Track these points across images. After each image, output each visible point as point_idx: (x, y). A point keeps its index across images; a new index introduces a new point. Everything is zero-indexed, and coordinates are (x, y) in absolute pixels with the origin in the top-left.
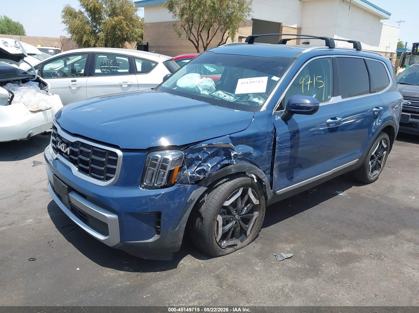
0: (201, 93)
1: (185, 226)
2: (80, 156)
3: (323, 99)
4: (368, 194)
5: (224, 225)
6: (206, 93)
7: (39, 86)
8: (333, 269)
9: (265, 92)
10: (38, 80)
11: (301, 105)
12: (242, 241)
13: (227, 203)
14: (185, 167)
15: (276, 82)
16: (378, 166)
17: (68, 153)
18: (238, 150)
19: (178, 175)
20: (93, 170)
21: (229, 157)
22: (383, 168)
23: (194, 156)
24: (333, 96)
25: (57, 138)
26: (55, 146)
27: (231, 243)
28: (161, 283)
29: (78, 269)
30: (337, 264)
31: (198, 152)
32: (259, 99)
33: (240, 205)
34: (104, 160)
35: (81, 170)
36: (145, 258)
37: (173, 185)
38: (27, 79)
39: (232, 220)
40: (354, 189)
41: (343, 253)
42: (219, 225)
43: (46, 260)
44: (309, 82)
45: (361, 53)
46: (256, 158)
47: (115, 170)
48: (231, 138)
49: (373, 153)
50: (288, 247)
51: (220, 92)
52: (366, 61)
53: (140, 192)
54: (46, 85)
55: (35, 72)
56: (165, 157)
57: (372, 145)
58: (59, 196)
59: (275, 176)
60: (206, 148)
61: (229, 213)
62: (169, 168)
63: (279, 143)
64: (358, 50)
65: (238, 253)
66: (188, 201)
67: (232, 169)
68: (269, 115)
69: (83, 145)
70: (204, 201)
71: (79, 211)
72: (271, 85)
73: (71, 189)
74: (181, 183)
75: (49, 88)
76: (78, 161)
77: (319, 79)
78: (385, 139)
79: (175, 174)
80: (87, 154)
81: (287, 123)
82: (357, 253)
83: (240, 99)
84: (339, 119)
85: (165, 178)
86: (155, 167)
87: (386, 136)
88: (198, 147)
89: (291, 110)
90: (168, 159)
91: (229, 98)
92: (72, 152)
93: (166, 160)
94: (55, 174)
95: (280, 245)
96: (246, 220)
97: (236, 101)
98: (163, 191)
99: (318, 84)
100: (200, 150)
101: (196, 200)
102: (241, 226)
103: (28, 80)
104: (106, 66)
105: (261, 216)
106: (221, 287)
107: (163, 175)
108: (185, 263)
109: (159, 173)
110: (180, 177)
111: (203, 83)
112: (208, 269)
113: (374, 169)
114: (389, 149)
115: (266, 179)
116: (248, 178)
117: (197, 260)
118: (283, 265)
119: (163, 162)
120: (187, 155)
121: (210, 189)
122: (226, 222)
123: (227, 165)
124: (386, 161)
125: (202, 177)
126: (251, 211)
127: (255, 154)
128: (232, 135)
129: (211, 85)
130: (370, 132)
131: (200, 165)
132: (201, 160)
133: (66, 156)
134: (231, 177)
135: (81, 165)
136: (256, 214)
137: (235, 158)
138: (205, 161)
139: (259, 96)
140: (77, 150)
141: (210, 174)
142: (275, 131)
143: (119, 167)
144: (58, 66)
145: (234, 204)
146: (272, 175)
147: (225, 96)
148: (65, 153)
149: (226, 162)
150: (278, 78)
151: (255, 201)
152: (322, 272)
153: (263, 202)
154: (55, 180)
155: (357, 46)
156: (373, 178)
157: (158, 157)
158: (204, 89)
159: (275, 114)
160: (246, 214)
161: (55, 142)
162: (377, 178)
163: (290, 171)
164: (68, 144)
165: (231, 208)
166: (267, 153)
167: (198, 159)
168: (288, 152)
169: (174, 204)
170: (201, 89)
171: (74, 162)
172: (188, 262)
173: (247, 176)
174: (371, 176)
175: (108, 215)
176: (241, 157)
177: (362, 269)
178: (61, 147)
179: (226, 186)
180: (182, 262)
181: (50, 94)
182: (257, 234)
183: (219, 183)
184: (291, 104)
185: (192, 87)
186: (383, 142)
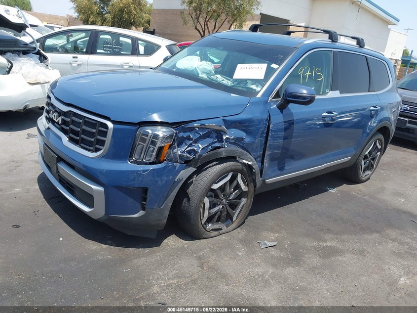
0: (200, 75)
1: (171, 204)
2: (72, 126)
3: (321, 93)
4: (358, 193)
5: (210, 208)
6: (204, 76)
7: (40, 59)
8: (315, 260)
9: (263, 78)
10: (38, 53)
11: (298, 94)
12: (227, 226)
13: (215, 186)
14: (176, 145)
15: (275, 70)
16: (370, 167)
17: (60, 123)
18: (231, 134)
19: (168, 152)
20: (83, 141)
21: (221, 140)
22: (375, 169)
23: (185, 135)
24: (331, 90)
25: (50, 107)
26: (48, 116)
27: (216, 226)
28: (143, 259)
29: (61, 239)
30: (320, 256)
31: (190, 131)
32: (257, 86)
33: (228, 189)
34: (95, 131)
35: (72, 140)
36: (129, 234)
37: (162, 162)
38: (28, 50)
39: (219, 203)
40: (345, 187)
41: (326, 247)
42: (206, 208)
43: (30, 228)
44: (308, 74)
45: (363, 50)
46: (248, 144)
47: (104, 141)
48: (224, 120)
49: (367, 153)
50: (273, 236)
51: (218, 76)
52: (368, 59)
53: (128, 166)
54: (46, 59)
55: (36, 45)
56: (156, 133)
57: (366, 145)
58: (48, 167)
59: (266, 164)
60: (198, 128)
61: (217, 196)
62: (159, 144)
63: (273, 131)
64: (361, 47)
65: (223, 237)
66: (176, 180)
67: (223, 152)
68: (265, 102)
69: (75, 114)
70: (192, 182)
71: (67, 182)
72: (269, 72)
73: (60, 159)
74: (171, 160)
75: (49, 62)
76: (69, 131)
77: (318, 71)
78: (380, 140)
79: (165, 151)
80: (78, 125)
81: (282, 113)
82: (341, 247)
83: (238, 84)
84: (335, 113)
85: (154, 154)
86: (145, 143)
87: (381, 137)
88: (190, 126)
89: (287, 99)
90: (159, 135)
91: (227, 82)
92: (64, 122)
93: (156, 136)
94: (45, 144)
95: (265, 234)
96: (233, 206)
97: (233, 86)
98: (151, 167)
99: (317, 76)
100: (192, 129)
101: (184, 180)
102: (227, 211)
103: (28, 52)
104: (108, 45)
105: (249, 203)
106: (202, 268)
107: (153, 152)
108: (169, 243)
109: (149, 148)
110: (170, 154)
111: (203, 66)
112: (190, 250)
113: (367, 169)
114: (383, 151)
115: (256, 167)
116: (239, 164)
117: (181, 240)
118: (266, 252)
119: (153, 138)
120: (179, 133)
121: (199, 170)
122: (213, 205)
123: (219, 148)
124: (379, 163)
125: (192, 157)
126: (239, 197)
127: (247, 139)
128: (226, 118)
129: (210, 69)
130: (364, 132)
131: (190, 145)
132: (192, 139)
133: (58, 126)
134: (222, 160)
135: (71, 135)
136: (244, 201)
137: (226, 142)
138: (196, 141)
139: (257, 84)
140: (69, 120)
141: (200, 156)
142: (270, 119)
143: (108, 139)
144: (60, 42)
145: (222, 188)
146: (262, 163)
147: (223, 80)
148: (56, 123)
149: (218, 145)
150: (278, 66)
151: (244, 188)
152: (304, 262)
153: (252, 189)
154: (45, 149)
155: (360, 43)
156: (364, 178)
157: (148, 132)
158: (203, 73)
159: (271, 102)
160: (233, 199)
161: (48, 112)
162: (369, 179)
163: (281, 161)
164: (61, 113)
165: (219, 192)
166: (259, 140)
167: (189, 138)
168: (281, 142)
169: (161, 181)
170: (199, 72)
171: (65, 132)
172: (172, 242)
173: (238, 162)
174: (363, 175)
175: (94, 187)
176: (233, 141)
177: (344, 263)
178: (54, 116)
179: (215, 169)
180: (166, 241)
181: (50, 68)
182: (243, 221)
183: (209, 166)
184: (287, 93)
185: (191, 69)
186: (377, 142)
